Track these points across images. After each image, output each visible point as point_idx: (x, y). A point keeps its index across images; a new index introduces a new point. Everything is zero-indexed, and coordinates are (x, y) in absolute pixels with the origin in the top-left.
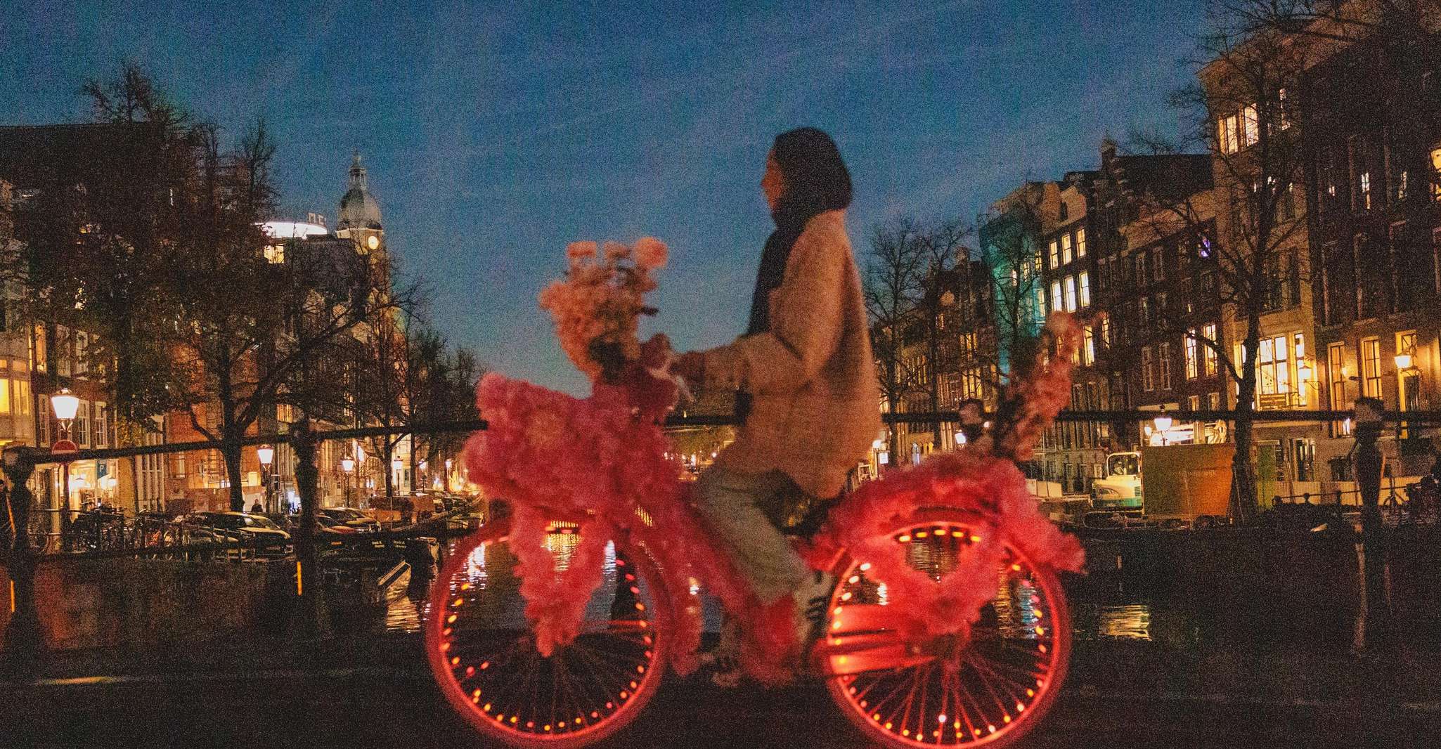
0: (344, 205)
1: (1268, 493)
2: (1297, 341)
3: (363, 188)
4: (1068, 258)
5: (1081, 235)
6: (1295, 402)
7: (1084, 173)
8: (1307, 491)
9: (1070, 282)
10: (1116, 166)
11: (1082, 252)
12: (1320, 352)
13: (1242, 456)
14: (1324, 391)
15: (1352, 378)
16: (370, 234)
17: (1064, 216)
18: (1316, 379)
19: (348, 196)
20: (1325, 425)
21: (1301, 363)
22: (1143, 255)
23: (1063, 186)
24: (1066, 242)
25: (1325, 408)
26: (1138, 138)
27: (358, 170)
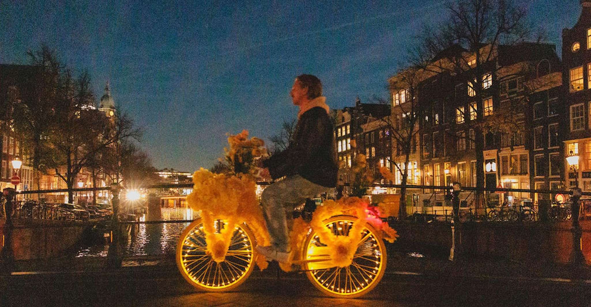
0: (102, 100)
1: (411, 210)
2: (415, 164)
3: (109, 95)
4: (344, 134)
5: (348, 127)
6: (413, 182)
7: (350, 108)
8: (419, 210)
9: (344, 141)
10: (361, 106)
11: (348, 132)
12: (422, 167)
13: (402, 199)
14: (422, 180)
15: (431, 176)
16: (111, 110)
17: (343, 121)
18: (420, 175)
19: (103, 97)
20: (422, 190)
21: (415, 170)
22: (368, 134)
23: (344, 111)
24: (344, 129)
25: (422, 185)
27: (107, 89)
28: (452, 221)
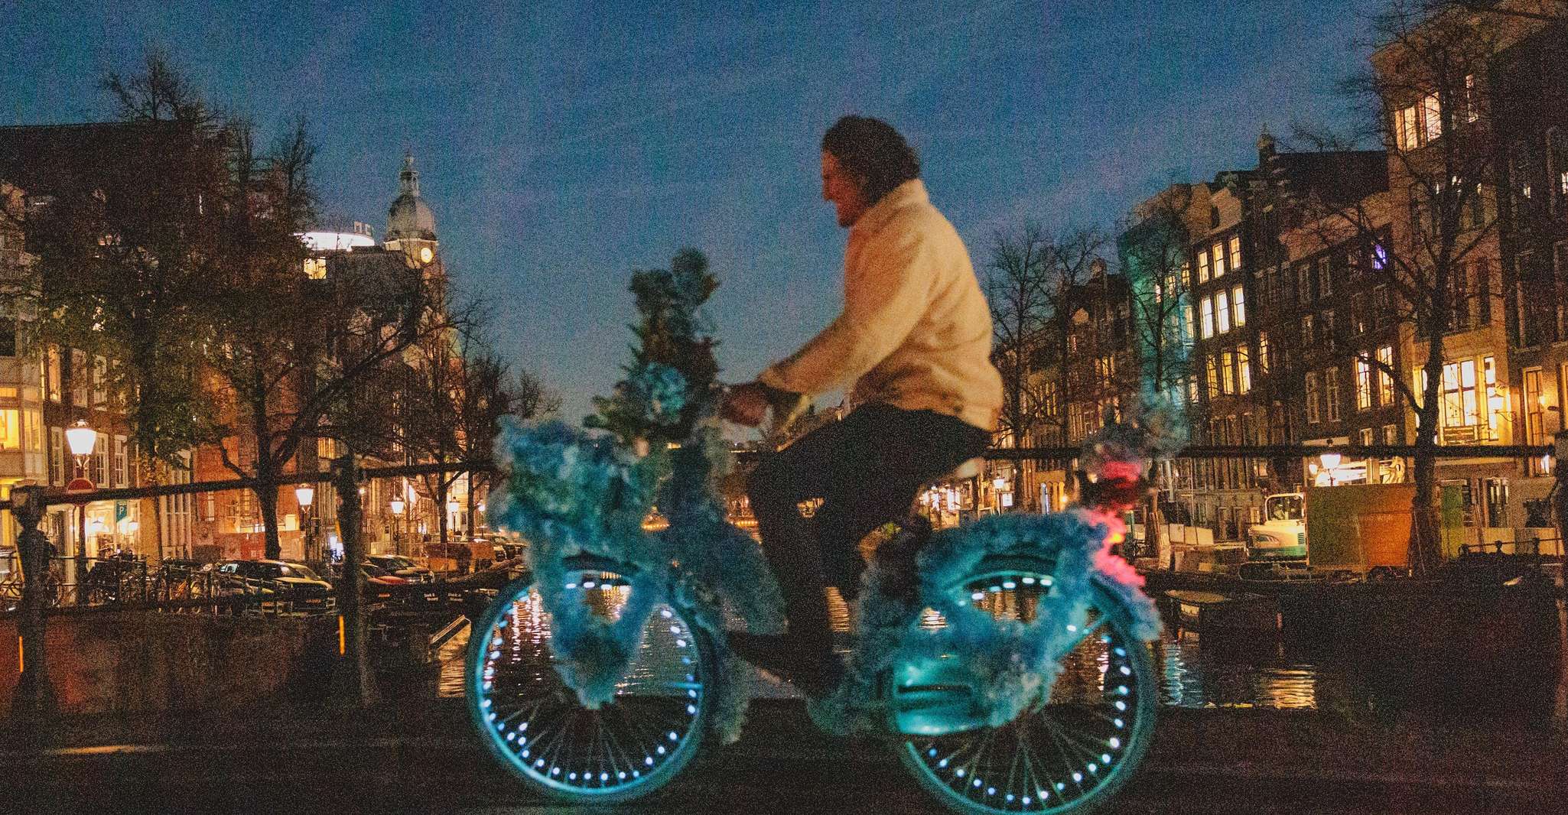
0: (393, 212)
1: (1453, 541)
2: (1487, 366)
3: (416, 193)
4: (1219, 270)
5: (1235, 244)
6: (1484, 436)
7: (1239, 173)
8: (1500, 539)
9: (1222, 299)
10: (1276, 164)
11: (1236, 263)
12: (1514, 380)
13: (1423, 499)
14: (1519, 423)
15: (1552, 408)
16: (422, 245)
17: (1215, 222)
18: (1509, 409)
19: (398, 202)
20: (1520, 462)
21: (1491, 391)
22: (1306, 268)
23: (1215, 187)
24: (1218, 252)
25: (1519, 443)
26: (1300, 134)
27: (409, 174)
28: (1559, 582)
